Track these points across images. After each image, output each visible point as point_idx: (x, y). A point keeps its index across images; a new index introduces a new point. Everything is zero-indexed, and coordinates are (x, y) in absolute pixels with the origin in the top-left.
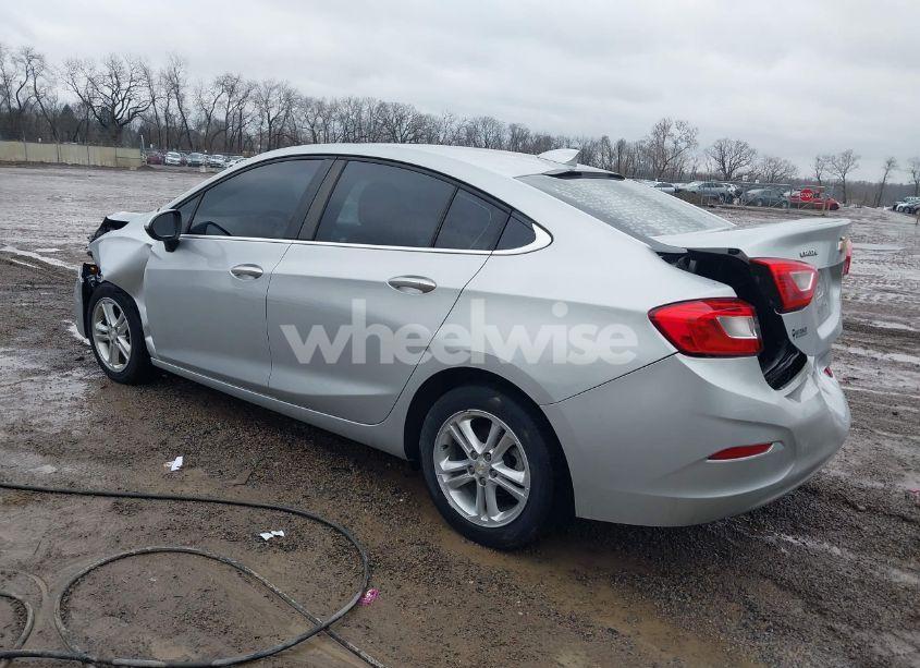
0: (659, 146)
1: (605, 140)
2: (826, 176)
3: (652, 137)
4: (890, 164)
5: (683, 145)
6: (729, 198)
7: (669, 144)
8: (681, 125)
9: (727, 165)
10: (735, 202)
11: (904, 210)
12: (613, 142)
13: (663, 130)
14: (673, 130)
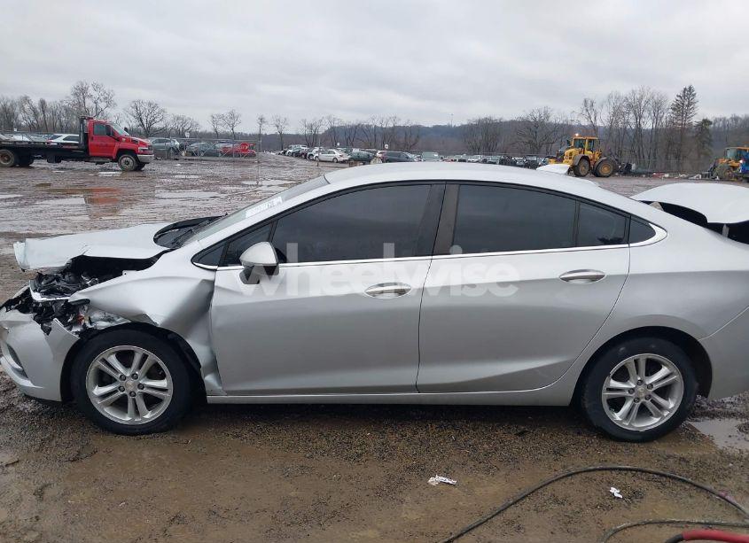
0: (80, 105)
1: (26, 100)
2: (221, 129)
3: (72, 97)
4: (262, 120)
5: (102, 105)
6: (177, 151)
7: (89, 103)
8: (96, 87)
9: (144, 122)
10: (183, 154)
11: (292, 155)
12: (35, 102)
13: (81, 91)
14: (91, 91)
